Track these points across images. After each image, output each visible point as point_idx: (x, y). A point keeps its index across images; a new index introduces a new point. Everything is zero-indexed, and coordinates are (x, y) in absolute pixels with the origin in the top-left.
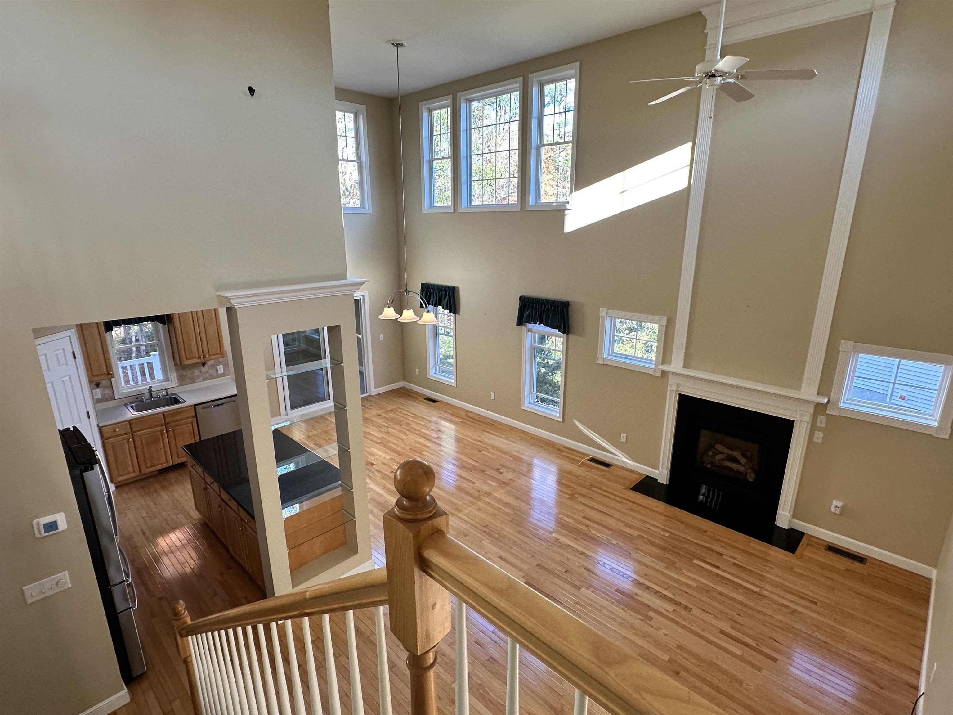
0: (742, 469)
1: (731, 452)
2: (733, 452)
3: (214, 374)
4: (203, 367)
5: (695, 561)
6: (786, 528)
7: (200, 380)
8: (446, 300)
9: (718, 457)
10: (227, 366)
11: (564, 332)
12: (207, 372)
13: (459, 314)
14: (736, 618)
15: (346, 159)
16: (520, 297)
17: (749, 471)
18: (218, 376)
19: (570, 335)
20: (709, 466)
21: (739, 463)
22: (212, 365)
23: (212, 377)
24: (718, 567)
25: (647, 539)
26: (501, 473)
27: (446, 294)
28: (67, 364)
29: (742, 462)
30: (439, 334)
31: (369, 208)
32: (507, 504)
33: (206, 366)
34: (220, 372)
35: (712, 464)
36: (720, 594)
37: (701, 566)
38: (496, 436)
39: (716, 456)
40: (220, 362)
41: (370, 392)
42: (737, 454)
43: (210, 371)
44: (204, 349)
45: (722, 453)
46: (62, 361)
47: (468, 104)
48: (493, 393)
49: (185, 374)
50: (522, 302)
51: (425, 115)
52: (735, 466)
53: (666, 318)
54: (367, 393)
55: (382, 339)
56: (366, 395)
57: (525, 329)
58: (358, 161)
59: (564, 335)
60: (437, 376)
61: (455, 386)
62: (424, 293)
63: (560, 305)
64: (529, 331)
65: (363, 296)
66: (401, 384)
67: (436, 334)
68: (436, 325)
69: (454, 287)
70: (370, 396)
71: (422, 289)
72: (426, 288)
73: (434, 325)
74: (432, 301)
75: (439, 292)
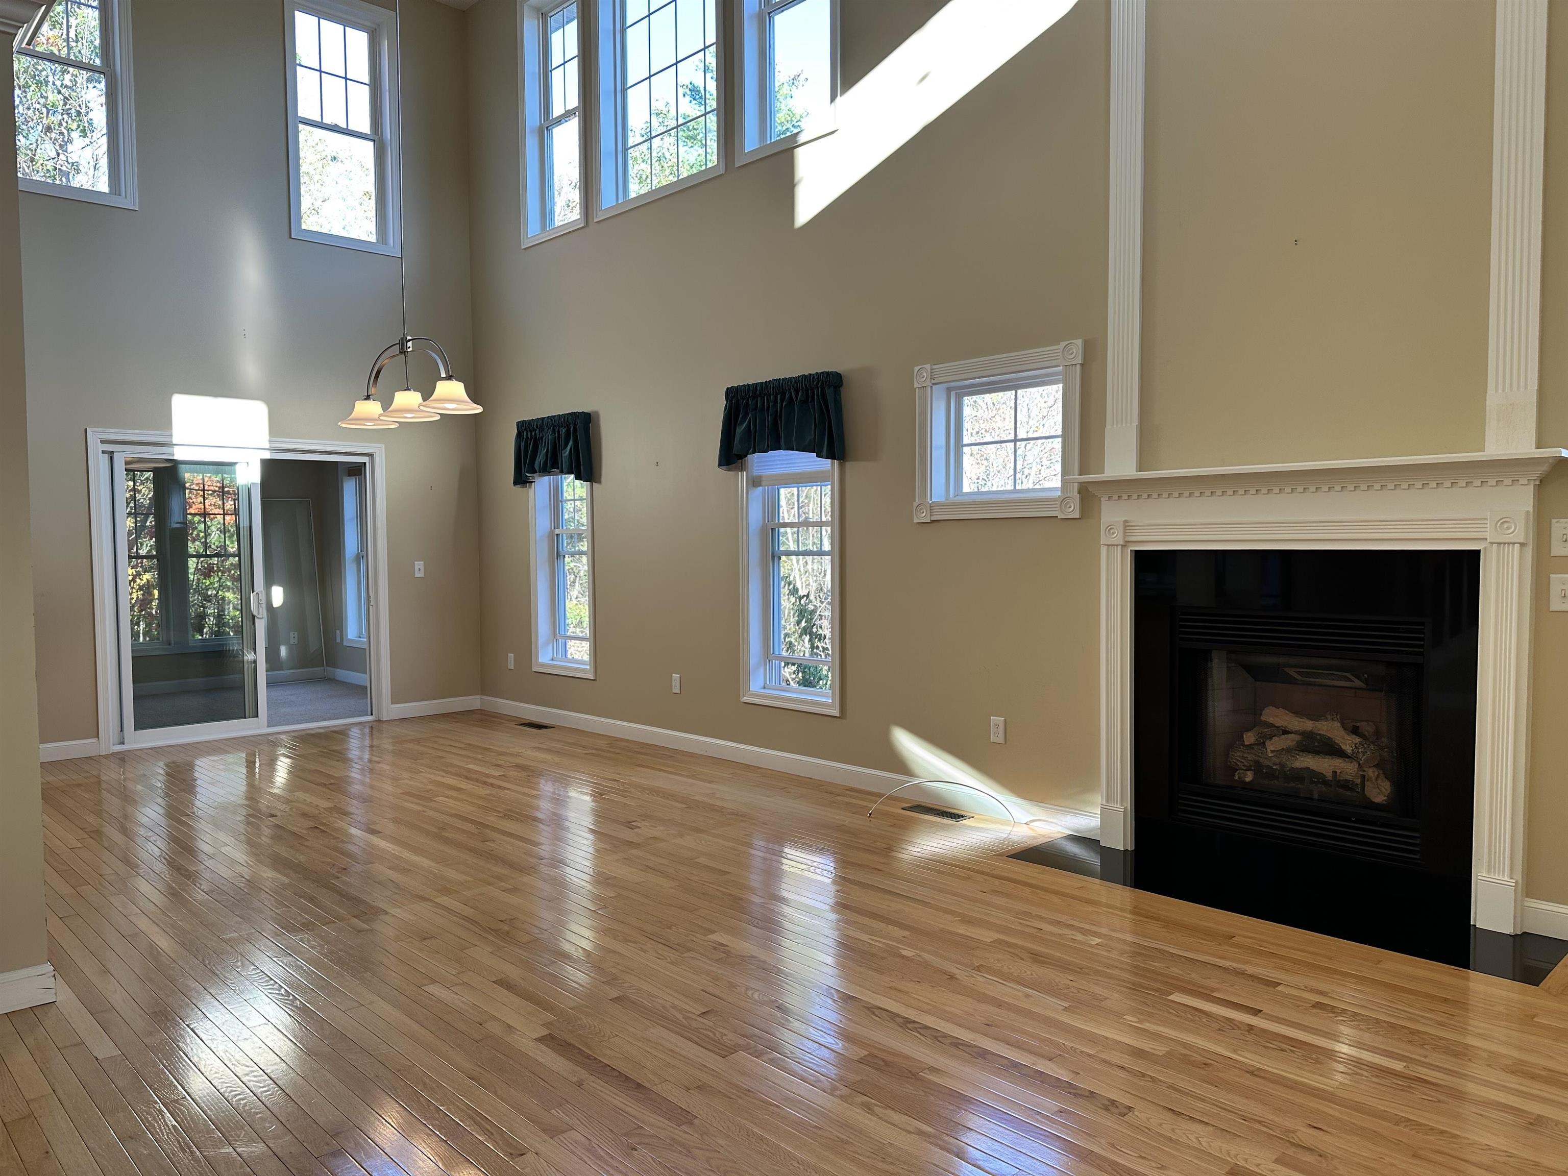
0: (1348, 769)
1: (1308, 725)
2: (1319, 725)
5: (1176, 997)
6: (1508, 930)
8: (568, 448)
9: (1273, 745)
11: (831, 456)
13: (599, 482)
14: (1306, 1135)
15: (345, 126)
16: (728, 390)
17: (1371, 772)
19: (849, 465)
20: (1249, 777)
21: (1338, 753)
24: (1256, 1012)
25: (1022, 948)
26: (635, 828)
27: (568, 431)
29: (1348, 749)
30: (562, 553)
31: (393, 247)
35: (1257, 767)
36: (1253, 1072)
37: (1196, 1009)
39: (1268, 743)
41: (380, 710)
42: (1330, 728)
45: (1286, 732)
48: (676, 677)
50: (731, 401)
52: (1324, 765)
53: (1079, 342)
54: (372, 714)
55: (421, 575)
56: (370, 718)
57: (743, 477)
58: (376, 138)
59: (832, 464)
60: (555, 663)
61: (591, 677)
62: (523, 444)
63: (817, 384)
64: (755, 482)
65: (371, 455)
66: (474, 702)
67: (557, 556)
68: (557, 531)
69: (589, 414)
70: (379, 721)
71: (519, 435)
72: (527, 434)
73: (552, 532)
74: (540, 459)
75: (554, 431)
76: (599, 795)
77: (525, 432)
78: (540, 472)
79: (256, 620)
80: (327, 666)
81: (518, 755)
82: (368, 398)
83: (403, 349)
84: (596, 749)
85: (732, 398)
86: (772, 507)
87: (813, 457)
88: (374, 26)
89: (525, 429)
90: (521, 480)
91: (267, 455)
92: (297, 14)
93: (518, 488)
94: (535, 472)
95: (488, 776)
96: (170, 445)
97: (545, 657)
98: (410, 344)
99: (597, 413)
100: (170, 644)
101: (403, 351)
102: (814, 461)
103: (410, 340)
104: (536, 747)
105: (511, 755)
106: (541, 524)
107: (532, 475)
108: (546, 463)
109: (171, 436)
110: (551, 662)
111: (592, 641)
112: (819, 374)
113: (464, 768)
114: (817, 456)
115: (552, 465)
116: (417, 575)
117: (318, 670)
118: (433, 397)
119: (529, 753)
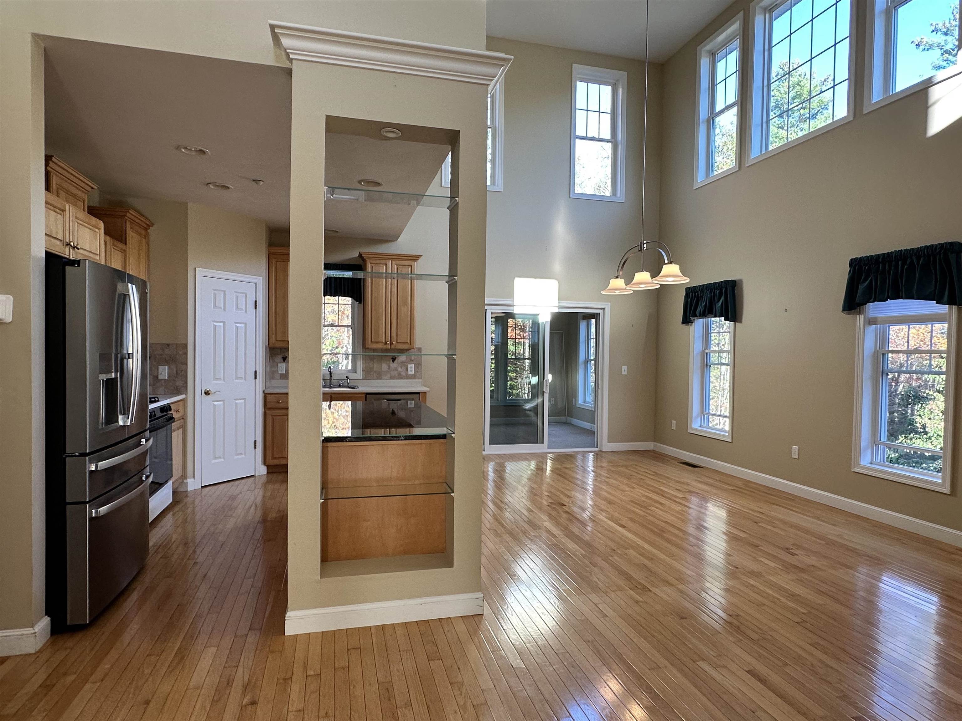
3: (403, 374)
4: (393, 362)
7: (386, 377)
8: (721, 301)
10: (419, 367)
12: (396, 369)
13: (741, 322)
15: (597, 137)
16: (852, 260)
18: (408, 377)
22: (403, 362)
23: (400, 377)
26: (793, 554)
28: (246, 311)
30: (709, 364)
31: (621, 196)
32: (793, 596)
33: (396, 362)
34: (410, 373)
38: (796, 512)
40: (413, 361)
41: (601, 445)
43: (400, 369)
44: (392, 335)
46: (242, 305)
47: (767, 16)
48: (795, 448)
49: (372, 366)
50: (854, 270)
51: (705, 62)
54: (597, 447)
55: (626, 373)
56: (596, 449)
57: (860, 319)
58: (613, 140)
59: (950, 309)
60: (702, 429)
61: (730, 440)
62: (689, 300)
63: (940, 251)
64: (871, 322)
65: (603, 309)
66: (650, 445)
67: (706, 365)
68: (707, 351)
69: (735, 281)
70: (601, 451)
71: (687, 295)
72: (692, 295)
73: (703, 351)
74: (700, 308)
75: (711, 292)
76: (731, 513)
77: (691, 294)
78: (700, 316)
79: (545, 394)
80: (568, 416)
81: (688, 484)
82: (617, 277)
83: (641, 248)
84: (736, 487)
85: (855, 266)
86: (884, 339)
87: (933, 304)
88: (614, 82)
89: (691, 292)
90: (687, 321)
91: (557, 310)
92: (578, 83)
93: (684, 326)
94: (696, 316)
95: (676, 497)
96: (512, 305)
97: (695, 425)
98: (645, 245)
99: (741, 281)
100: (498, 401)
101: (641, 250)
102: (934, 307)
103: (645, 243)
104: (696, 480)
105: (683, 483)
106: (697, 346)
107: (693, 318)
108: (704, 311)
109: (513, 301)
110: (700, 428)
111: (731, 418)
112: (942, 245)
113: (658, 488)
114: (936, 303)
115: (709, 312)
116: (623, 373)
117: (563, 418)
118: (661, 275)
119: (694, 483)
